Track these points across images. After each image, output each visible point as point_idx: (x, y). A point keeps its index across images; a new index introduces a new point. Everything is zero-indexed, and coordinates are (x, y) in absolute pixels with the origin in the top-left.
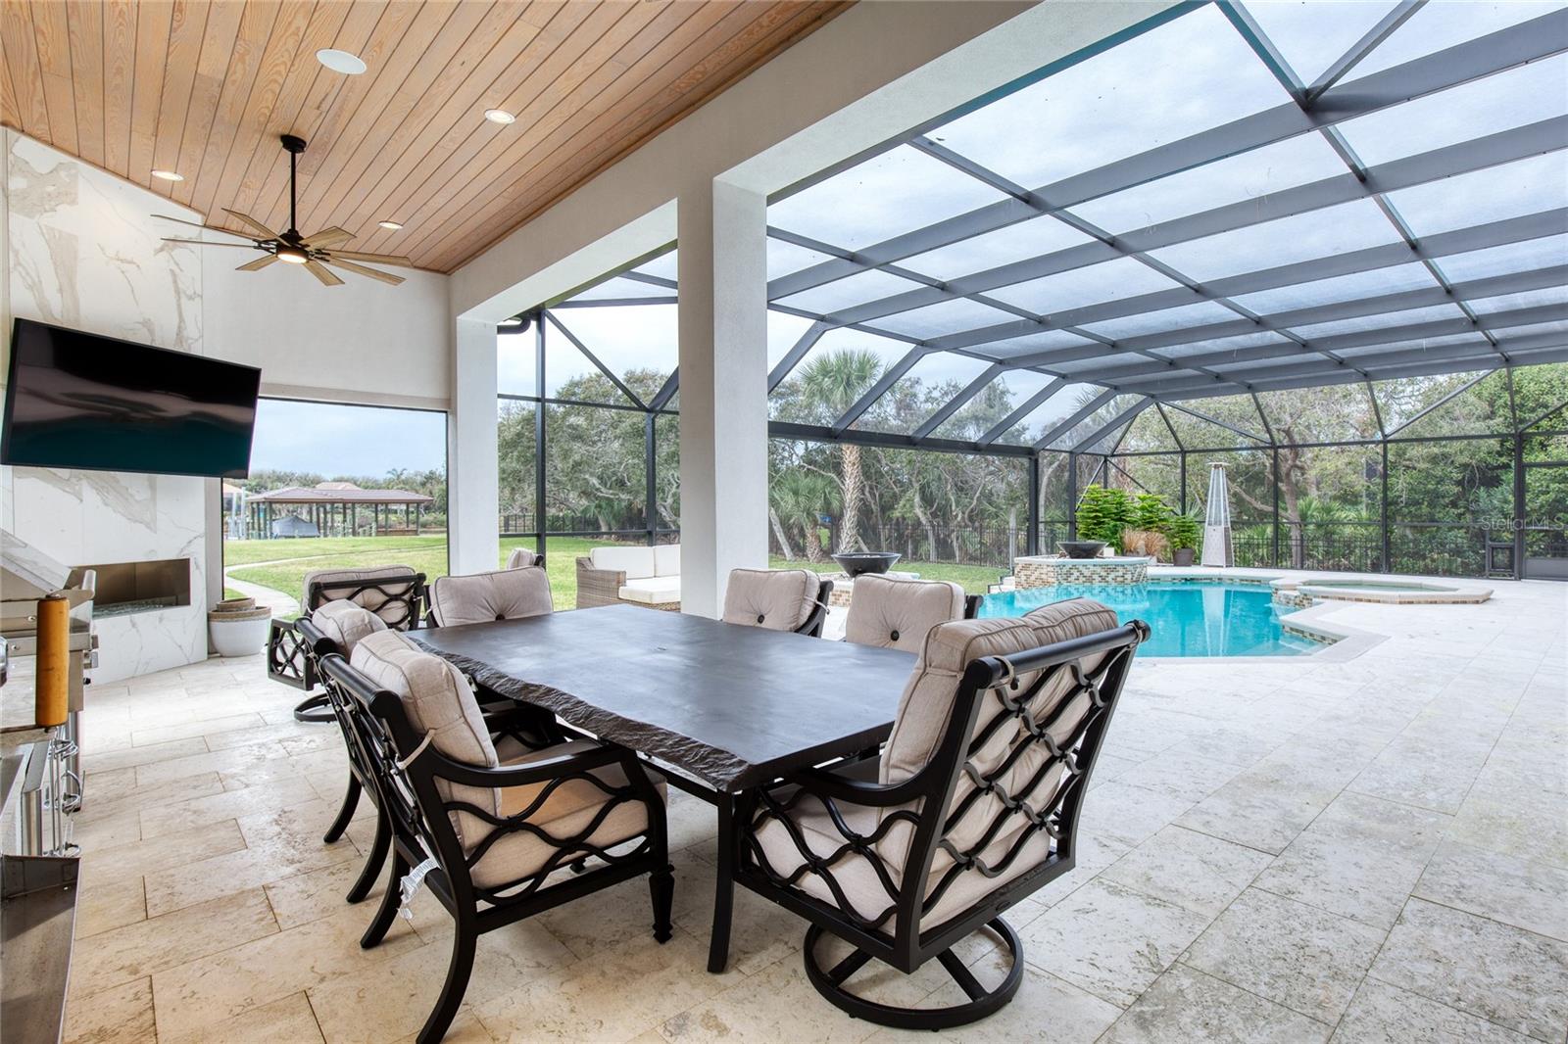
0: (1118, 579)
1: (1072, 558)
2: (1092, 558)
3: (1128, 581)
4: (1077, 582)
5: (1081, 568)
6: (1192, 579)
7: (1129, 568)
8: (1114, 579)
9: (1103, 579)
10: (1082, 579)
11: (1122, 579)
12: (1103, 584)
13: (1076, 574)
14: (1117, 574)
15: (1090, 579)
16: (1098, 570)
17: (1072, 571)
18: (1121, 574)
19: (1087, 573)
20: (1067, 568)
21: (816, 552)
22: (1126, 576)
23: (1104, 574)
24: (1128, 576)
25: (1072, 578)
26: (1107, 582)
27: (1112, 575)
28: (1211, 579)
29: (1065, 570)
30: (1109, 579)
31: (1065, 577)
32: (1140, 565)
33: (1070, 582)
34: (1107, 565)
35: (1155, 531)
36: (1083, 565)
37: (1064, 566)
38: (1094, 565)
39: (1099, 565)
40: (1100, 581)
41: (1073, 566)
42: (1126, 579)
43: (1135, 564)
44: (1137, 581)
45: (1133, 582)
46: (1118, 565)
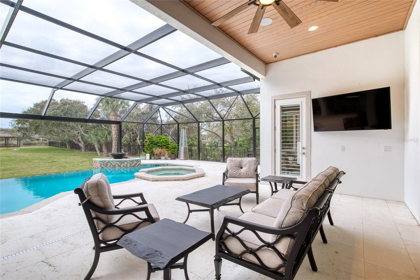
0: (125, 166)
1: (115, 158)
2: (122, 159)
3: (129, 167)
4: (110, 167)
5: (111, 162)
7: (129, 162)
8: (123, 166)
9: (119, 166)
10: (112, 166)
11: (126, 166)
14: (124, 164)
15: (114, 166)
16: (118, 163)
17: (108, 163)
18: (126, 164)
19: (113, 164)
20: (106, 162)
22: (128, 165)
23: (119, 164)
24: (129, 165)
25: (108, 166)
26: (121, 167)
27: (123, 165)
29: (105, 163)
30: (122, 166)
31: (106, 165)
32: (136, 161)
33: (107, 167)
34: (121, 161)
35: (165, 148)
36: (112, 161)
37: (105, 162)
38: (116, 161)
39: (118, 161)
40: (118, 167)
41: (109, 162)
42: (128, 166)
43: (132, 161)
44: (134, 166)
45: (131, 167)
46: (125, 161)
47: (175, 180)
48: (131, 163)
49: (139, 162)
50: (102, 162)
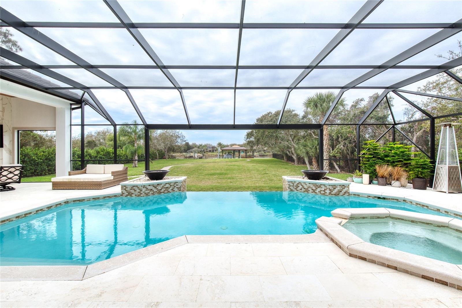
1: (309, 179)
3: (328, 194)
4: (301, 191)
5: (303, 184)
7: (328, 186)
8: (320, 192)
9: (314, 191)
10: (303, 190)
11: (323, 192)
12: (313, 194)
13: (301, 187)
14: (321, 189)
15: (307, 191)
16: (312, 186)
17: (299, 185)
18: (323, 189)
19: (306, 187)
20: (297, 183)
22: (326, 191)
23: (314, 188)
24: (328, 191)
25: (299, 189)
26: (316, 193)
27: (319, 190)
29: (295, 184)
30: (317, 191)
31: (296, 187)
32: (340, 185)
33: (298, 190)
34: (316, 184)
35: (400, 167)
36: (304, 183)
37: (295, 182)
38: (309, 183)
39: (312, 184)
40: (312, 192)
41: (300, 183)
42: (326, 193)
43: (334, 185)
44: (337, 194)
45: (332, 195)
46: (322, 185)
48: (331, 188)
49: (346, 189)
50: (291, 182)
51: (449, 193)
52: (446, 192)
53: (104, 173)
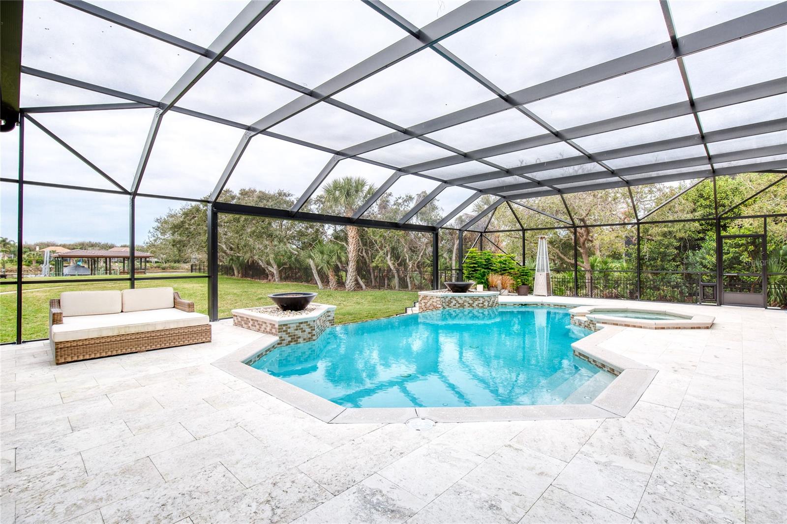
0: (480, 305)
1: (454, 292)
2: (465, 292)
3: (486, 306)
4: (455, 307)
5: (457, 298)
6: (525, 305)
7: (486, 298)
8: (478, 305)
9: (471, 305)
10: (458, 305)
11: (482, 305)
12: (471, 308)
13: (454, 302)
14: (479, 302)
15: (462, 306)
16: (468, 299)
17: (452, 300)
18: (481, 302)
19: (461, 301)
20: (449, 298)
21: (334, 284)
22: (485, 303)
23: (471, 302)
24: (486, 303)
25: (452, 304)
26: (473, 307)
27: (476, 303)
28: (537, 304)
29: (447, 300)
30: (474, 305)
31: (448, 304)
33: (451, 307)
34: (473, 297)
35: (507, 275)
36: (459, 297)
37: (447, 297)
38: (465, 297)
39: (468, 297)
40: (468, 307)
41: (453, 298)
42: (485, 305)
46: (480, 297)
47: (692, 328)
50: (443, 297)
51: (548, 296)
52: (545, 296)
53: (122, 312)
